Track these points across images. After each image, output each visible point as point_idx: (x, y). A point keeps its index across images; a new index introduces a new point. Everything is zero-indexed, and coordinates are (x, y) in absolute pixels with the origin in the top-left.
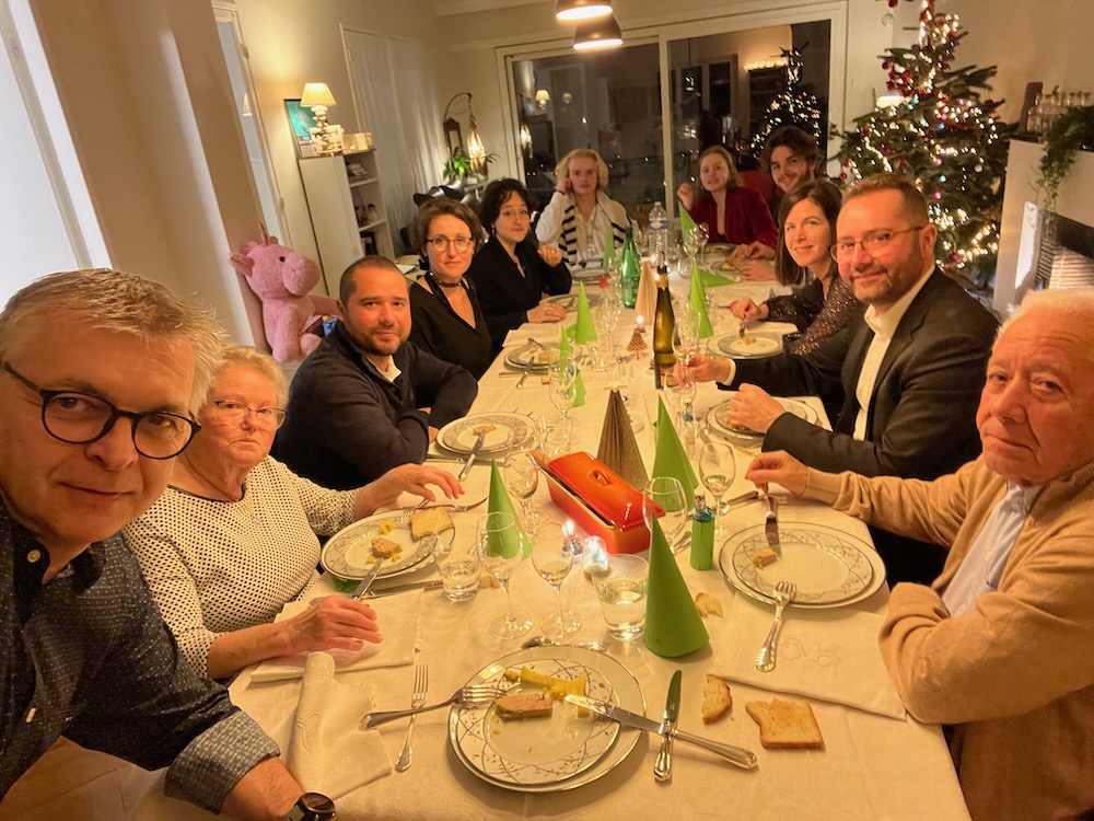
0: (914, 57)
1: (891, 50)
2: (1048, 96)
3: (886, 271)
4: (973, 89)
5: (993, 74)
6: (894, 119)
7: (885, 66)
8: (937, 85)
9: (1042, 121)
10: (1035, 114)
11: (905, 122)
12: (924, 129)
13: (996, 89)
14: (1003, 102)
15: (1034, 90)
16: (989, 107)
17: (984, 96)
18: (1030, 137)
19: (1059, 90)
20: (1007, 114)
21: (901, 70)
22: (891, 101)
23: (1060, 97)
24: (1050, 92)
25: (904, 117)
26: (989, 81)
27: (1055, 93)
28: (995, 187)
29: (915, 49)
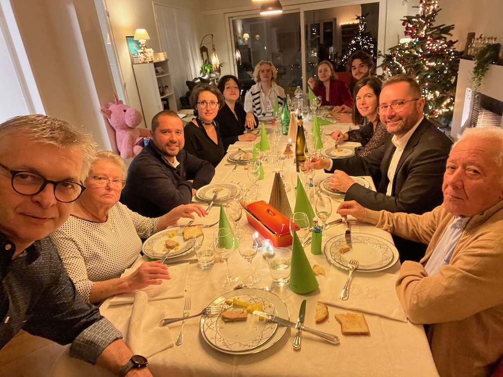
0: (417, 20)
1: (407, 17)
2: (477, 39)
3: (402, 119)
4: (443, 35)
5: (453, 28)
6: (407, 49)
7: (404, 24)
8: (427, 33)
9: (475, 50)
10: (471, 47)
11: (413, 50)
12: (421, 53)
13: (454, 36)
14: (457, 41)
15: (471, 36)
16: (451, 44)
17: (449, 38)
18: (470, 58)
19: (482, 36)
20: (459, 47)
21: (411, 26)
22: (406, 40)
23: (483, 39)
24: (479, 37)
25: (412, 48)
26: (451, 32)
27: (481, 37)
28: (453, 81)
29: (418, 17)
